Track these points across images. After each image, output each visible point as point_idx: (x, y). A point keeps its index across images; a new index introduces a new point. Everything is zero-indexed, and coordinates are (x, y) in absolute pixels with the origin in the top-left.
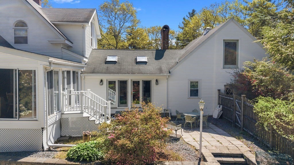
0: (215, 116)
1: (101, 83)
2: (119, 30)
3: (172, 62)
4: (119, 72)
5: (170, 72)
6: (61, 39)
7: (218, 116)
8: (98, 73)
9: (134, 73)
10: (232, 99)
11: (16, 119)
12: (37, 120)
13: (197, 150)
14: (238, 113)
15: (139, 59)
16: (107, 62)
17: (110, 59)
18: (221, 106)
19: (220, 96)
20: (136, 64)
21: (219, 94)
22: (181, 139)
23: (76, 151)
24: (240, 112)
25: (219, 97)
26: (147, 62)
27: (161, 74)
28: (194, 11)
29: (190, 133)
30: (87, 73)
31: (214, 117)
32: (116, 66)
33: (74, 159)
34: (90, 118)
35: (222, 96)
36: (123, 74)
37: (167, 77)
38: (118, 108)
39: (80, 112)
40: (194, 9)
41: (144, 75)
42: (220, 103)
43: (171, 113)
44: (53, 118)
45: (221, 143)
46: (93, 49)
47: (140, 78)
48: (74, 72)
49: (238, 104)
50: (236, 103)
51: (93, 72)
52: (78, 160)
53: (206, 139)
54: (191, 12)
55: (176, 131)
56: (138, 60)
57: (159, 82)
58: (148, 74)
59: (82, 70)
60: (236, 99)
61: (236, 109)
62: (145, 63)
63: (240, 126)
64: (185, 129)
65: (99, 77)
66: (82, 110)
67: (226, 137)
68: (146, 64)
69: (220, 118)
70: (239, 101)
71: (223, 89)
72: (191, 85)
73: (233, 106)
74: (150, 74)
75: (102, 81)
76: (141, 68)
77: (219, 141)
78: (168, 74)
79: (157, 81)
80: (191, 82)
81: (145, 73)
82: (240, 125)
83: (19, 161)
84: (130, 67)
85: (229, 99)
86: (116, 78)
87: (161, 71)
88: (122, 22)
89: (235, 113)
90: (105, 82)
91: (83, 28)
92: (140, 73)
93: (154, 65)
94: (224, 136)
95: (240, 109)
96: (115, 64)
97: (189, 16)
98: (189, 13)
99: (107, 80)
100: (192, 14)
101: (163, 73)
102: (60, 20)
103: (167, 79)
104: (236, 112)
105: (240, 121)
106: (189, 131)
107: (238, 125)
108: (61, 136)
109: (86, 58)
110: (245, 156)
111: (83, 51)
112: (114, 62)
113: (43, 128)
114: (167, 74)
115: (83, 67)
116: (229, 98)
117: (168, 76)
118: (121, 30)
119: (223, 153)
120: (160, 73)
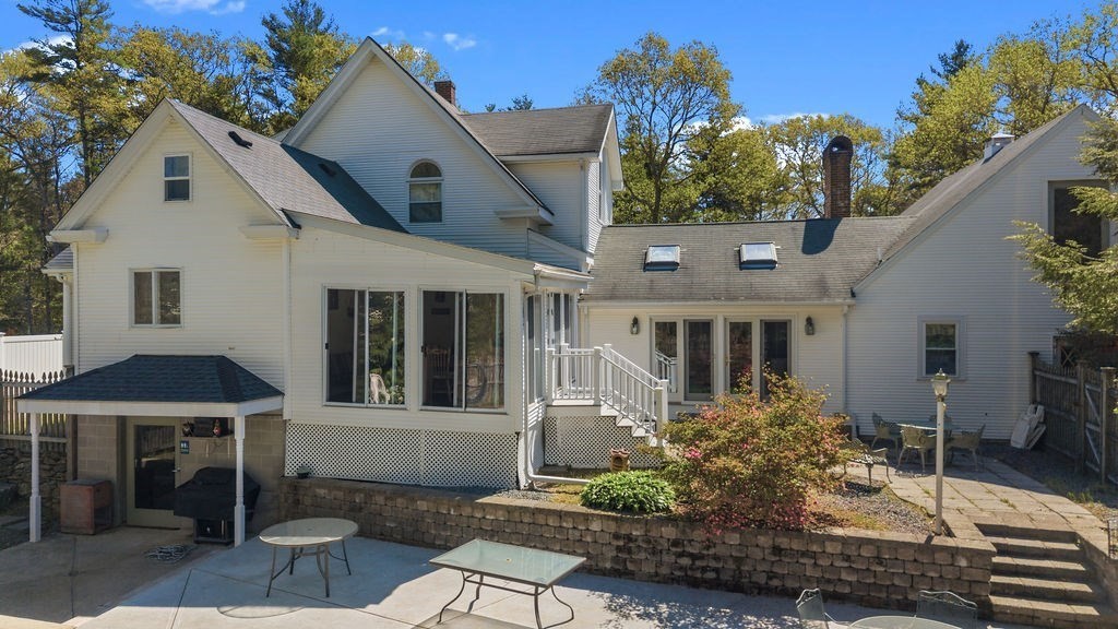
0: (1019, 440)
1: (635, 329)
2: (668, 144)
3: (863, 261)
4: (688, 296)
5: (853, 295)
6: (527, 205)
7: (1028, 441)
8: (627, 297)
9: (735, 298)
10: (1073, 381)
11: (460, 409)
12: (505, 414)
13: (930, 516)
14: (1092, 427)
15: (750, 253)
16: (649, 267)
17: (657, 255)
18: (1040, 408)
19: (1038, 373)
20: (741, 269)
21: (1034, 369)
22: (884, 491)
23: (605, 487)
24: (1098, 425)
25: (1034, 377)
26: (775, 262)
27: (825, 301)
28: (962, 48)
29: (916, 480)
30: (597, 299)
31: (1013, 444)
32: (677, 275)
33: (601, 504)
34: (618, 420)
35: (1043, 374)
36: (699, 300)
37: (846, 308)
38: (683, 402)
39: (592, 402)
40: (962, 41)
41: (767, 303)
42: (1038, 399)
43: (858, 428)
44: (535, 412)
45: (1012, 506)
46: (604, 228)
47: (755, 313)
48: (566, 296)
49: (1093, 400)
50: (1085, 397)
51: (613, 295)
52: (612, 506)
53: (965, 494)
54: (951, 51)
55: (869, 466)
56: (745, 258)
57: (817, 327)
58: (780, 299)
59: (582, 291)
60: (1086, 381)
61: (1086, 415)
62: (769, 265)
63: (1097, 470)
64: (898, 469)
65: (627, 311)
66: (597, 399)
67: (1034, 494)
68: (772, 268)
69: (1034, 448)
70: (1095, 389)
71: (1048, 349)
72: (927, 337)
73: (1076, 404)
74: (786, 299)
75: (636, 322)
76: (758, 280)
77: (1007, 502)
78: (849, 301)
79: (809, 321)
80: (929, 327)
81: (769, 298)
82: (1097, 465)
83: (480, 501)
84: (722, 279)
85: (1066, 383)
86: (679, 312)
87: (822, 288)
88: (677, 117)
89: (1085, 428)
90: (645, 326)
91: (584, 168)
92: (754, 296)
93: (798, 271)
94: (1028, 492)
95: (1098, 413)
96: (673, 270)
97: (941, 70)
98: (943, 59)
99: (651, 319)
100: (955, 58)
101: (829, 296)
102: (520, 150)
103: (845, 315)
104: (1088, 425)
105: (1098, 452)
106: (915, 473)
107: (1093, 466)
108: (545, 465)
109: (592, 255)
110: (1082, 539)
111: (581, 236)
112: (671, 266)
113: (518, 434)
114: (845, 299)
115: (584, 283)
116: (1063, 379)
117: (849, 306)
118: (674, 144)
119: (1011, 525)
120: (820, 298)
